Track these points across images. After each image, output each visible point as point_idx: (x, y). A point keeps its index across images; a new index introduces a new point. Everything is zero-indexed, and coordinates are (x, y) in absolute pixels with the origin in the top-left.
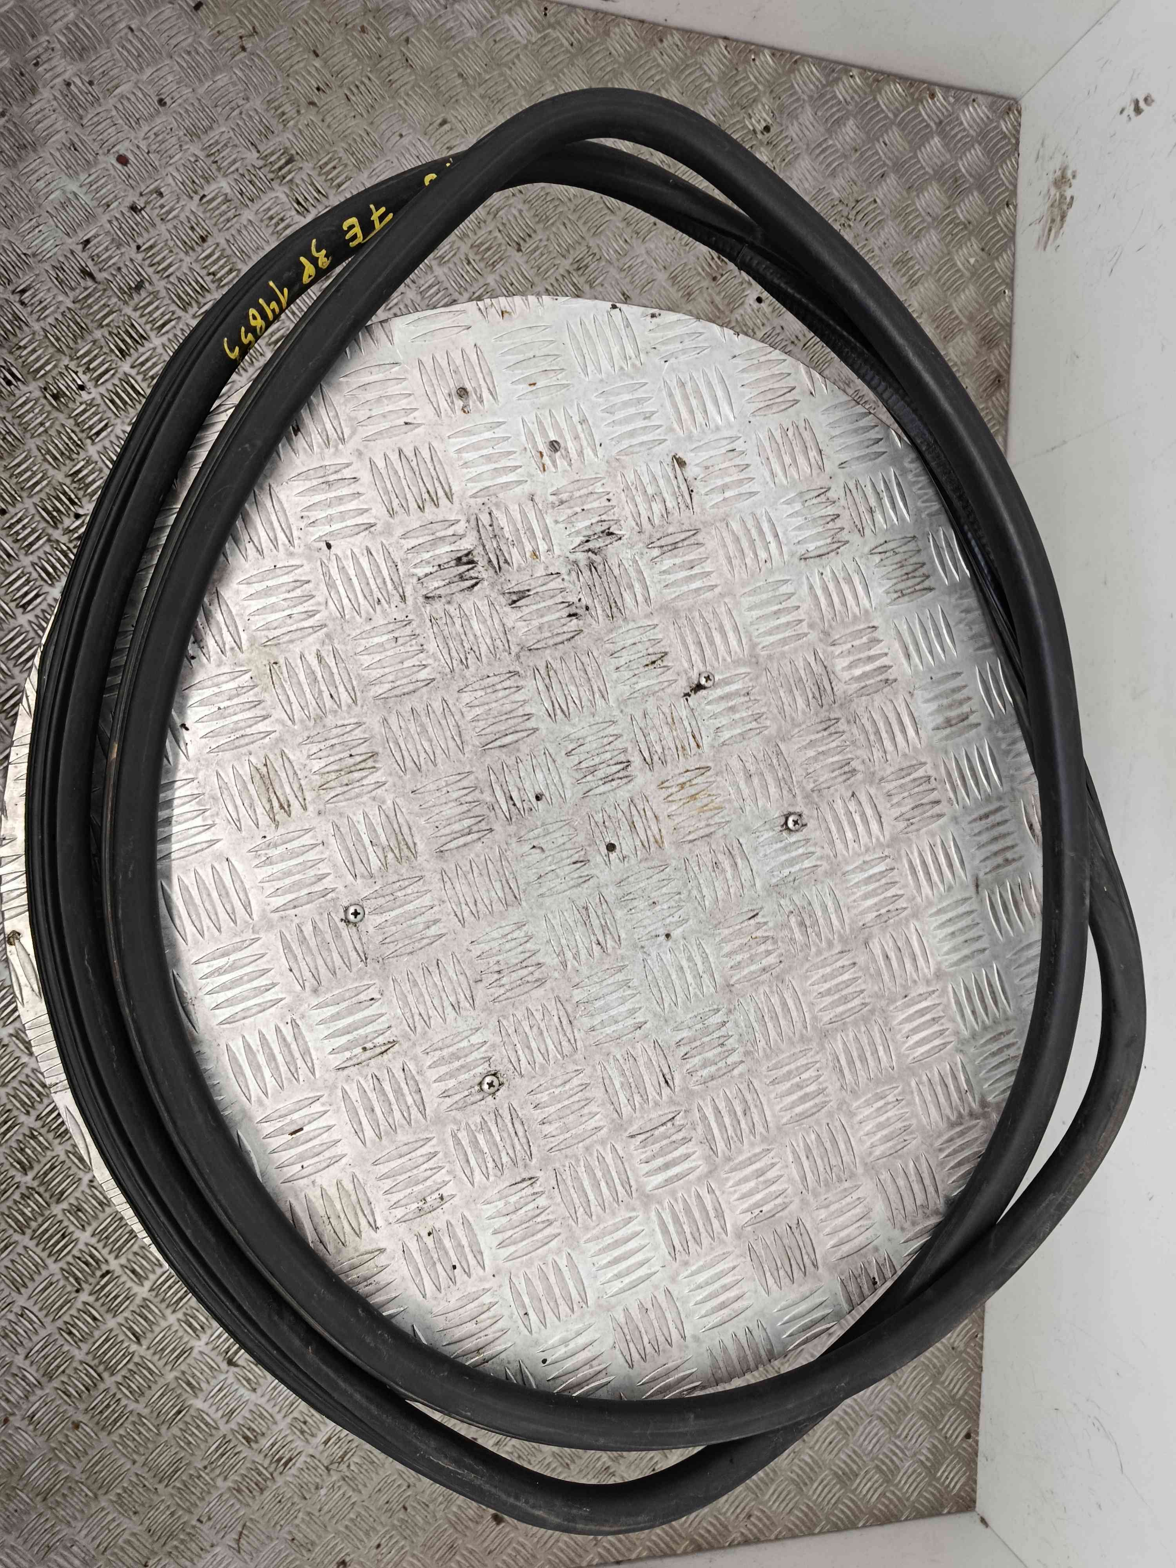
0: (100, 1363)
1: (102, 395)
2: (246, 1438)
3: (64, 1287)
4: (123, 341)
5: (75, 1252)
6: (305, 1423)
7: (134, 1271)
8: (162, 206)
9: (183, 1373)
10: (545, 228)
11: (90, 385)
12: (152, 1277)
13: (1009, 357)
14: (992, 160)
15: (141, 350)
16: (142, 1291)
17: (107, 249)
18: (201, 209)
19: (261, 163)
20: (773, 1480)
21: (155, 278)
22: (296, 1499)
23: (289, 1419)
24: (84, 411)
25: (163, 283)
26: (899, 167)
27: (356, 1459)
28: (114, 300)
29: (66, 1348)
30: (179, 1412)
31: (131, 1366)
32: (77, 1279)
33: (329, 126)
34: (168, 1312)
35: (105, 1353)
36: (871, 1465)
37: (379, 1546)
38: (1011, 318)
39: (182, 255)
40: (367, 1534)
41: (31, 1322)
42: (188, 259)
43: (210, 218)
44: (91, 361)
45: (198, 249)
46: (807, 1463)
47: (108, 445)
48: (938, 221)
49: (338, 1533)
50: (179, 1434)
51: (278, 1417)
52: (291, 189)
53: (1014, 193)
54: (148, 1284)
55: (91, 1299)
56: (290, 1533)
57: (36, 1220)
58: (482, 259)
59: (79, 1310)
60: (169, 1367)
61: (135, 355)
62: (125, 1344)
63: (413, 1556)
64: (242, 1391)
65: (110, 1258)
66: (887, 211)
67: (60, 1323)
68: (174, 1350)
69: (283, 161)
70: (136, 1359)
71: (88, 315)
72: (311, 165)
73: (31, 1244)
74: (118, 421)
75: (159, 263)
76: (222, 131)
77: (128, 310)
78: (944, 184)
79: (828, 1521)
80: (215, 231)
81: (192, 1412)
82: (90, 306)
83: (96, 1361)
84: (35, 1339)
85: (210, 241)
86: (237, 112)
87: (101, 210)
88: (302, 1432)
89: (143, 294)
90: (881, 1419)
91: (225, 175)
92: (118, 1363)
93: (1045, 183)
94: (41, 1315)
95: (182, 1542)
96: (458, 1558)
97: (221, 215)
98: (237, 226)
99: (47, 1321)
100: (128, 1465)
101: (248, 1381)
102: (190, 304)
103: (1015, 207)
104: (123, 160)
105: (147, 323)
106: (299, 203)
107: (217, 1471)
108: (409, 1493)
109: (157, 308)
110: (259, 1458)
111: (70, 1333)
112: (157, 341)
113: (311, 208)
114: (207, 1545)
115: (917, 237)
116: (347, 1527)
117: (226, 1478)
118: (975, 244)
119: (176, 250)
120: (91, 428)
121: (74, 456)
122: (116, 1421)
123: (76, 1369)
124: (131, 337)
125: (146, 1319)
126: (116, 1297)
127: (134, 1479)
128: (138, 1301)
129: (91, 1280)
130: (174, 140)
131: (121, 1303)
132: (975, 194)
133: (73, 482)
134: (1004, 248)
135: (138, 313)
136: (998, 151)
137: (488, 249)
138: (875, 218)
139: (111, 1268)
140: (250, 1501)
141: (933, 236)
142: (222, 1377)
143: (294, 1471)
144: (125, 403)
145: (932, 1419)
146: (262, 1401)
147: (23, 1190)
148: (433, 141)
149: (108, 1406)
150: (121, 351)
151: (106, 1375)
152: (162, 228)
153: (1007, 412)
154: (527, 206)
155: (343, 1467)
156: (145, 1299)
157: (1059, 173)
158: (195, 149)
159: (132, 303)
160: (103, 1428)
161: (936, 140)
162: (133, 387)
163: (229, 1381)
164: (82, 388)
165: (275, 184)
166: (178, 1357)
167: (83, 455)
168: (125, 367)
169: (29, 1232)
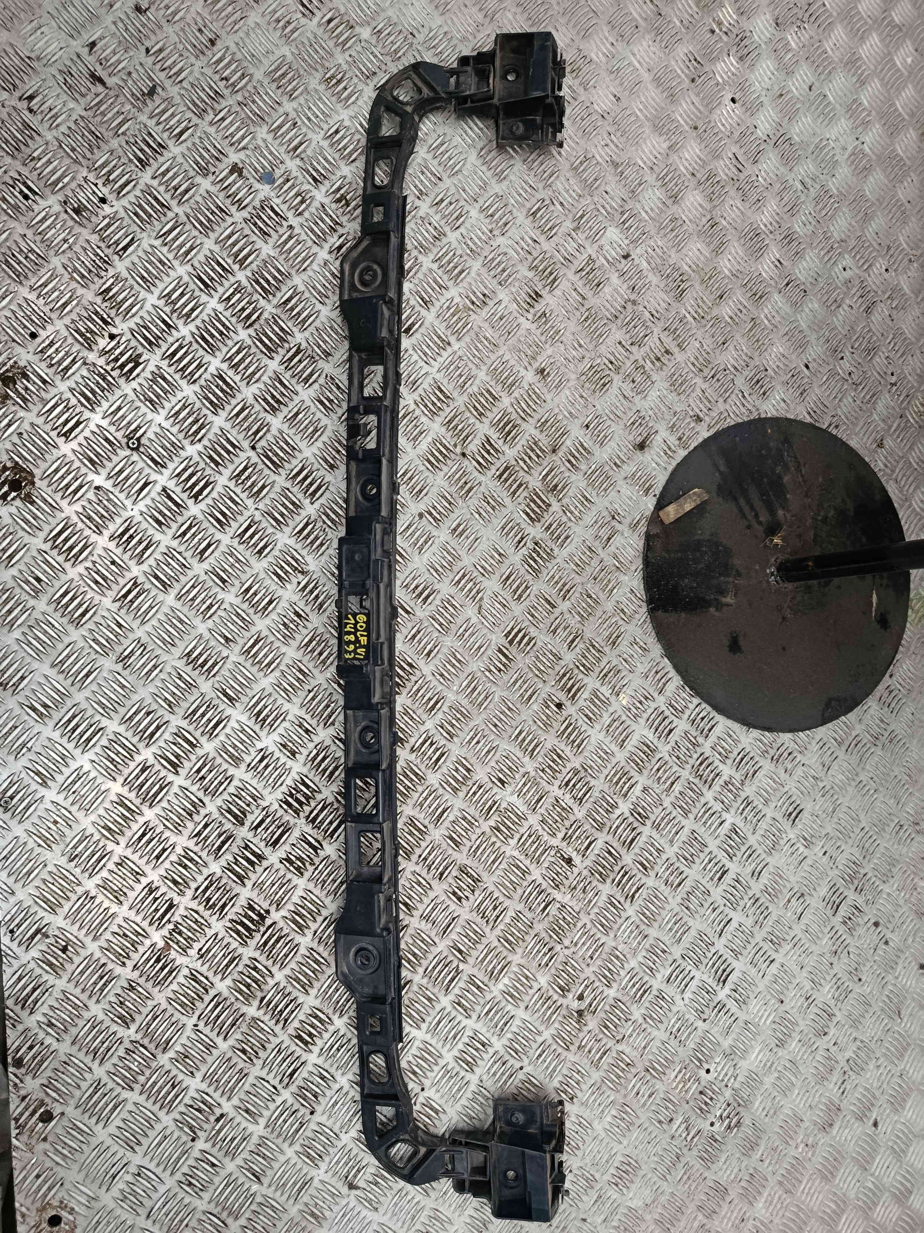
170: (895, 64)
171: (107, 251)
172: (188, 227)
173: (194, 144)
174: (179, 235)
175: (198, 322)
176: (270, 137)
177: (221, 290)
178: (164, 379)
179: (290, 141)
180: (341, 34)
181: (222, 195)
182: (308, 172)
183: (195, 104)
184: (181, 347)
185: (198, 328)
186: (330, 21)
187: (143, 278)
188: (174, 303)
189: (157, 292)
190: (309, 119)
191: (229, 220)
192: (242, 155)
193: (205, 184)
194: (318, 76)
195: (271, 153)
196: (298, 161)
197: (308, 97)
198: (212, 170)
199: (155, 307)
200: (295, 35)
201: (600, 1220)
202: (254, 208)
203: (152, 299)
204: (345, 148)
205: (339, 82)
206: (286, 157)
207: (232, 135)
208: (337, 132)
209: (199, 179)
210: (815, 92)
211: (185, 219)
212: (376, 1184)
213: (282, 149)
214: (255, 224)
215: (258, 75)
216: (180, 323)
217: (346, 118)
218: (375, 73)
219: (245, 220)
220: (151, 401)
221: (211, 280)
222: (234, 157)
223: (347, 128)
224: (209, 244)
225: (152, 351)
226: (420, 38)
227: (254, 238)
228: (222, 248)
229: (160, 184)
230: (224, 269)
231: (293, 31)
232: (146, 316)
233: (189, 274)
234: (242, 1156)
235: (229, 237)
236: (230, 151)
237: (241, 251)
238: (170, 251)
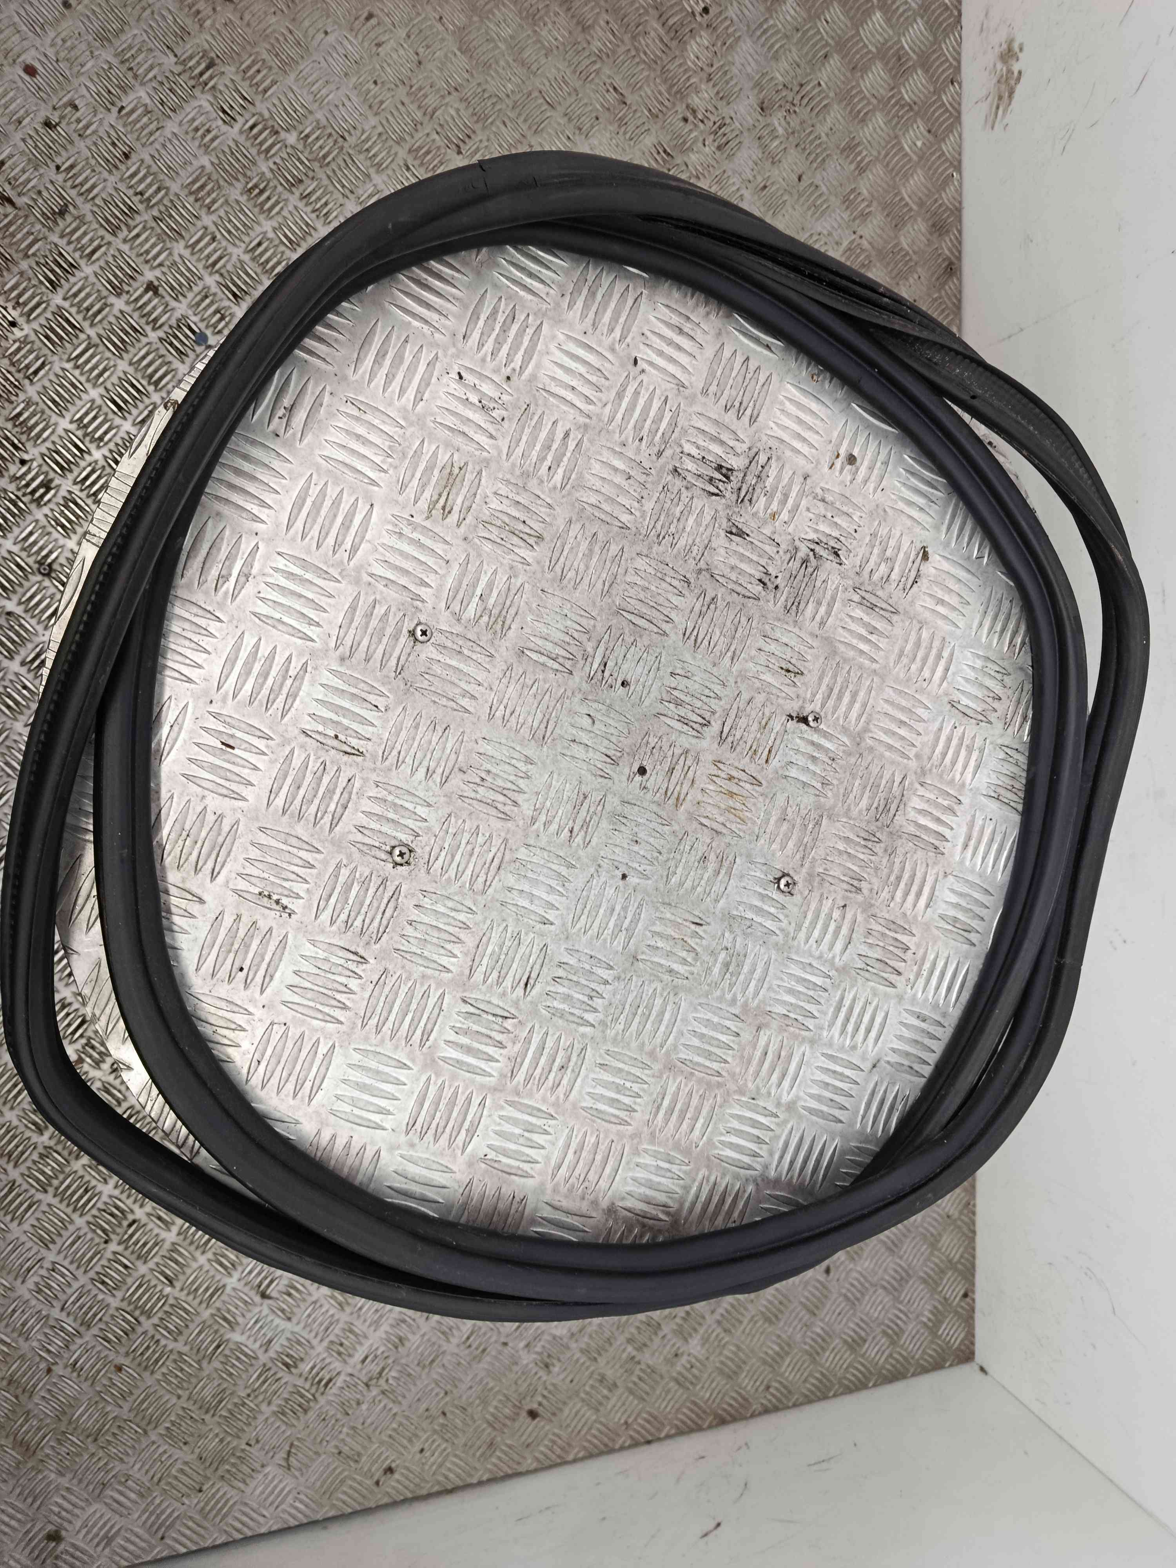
0: (136, 1308)
1: (35, 331)
2: (287, 1365)
3: (92, 1239)
4: (52, 271)
5: (100, 1205)
6: (341, 1345)
7: (160, 1218)
8: (79, 121)
9: (219, 1310)
10: (484, 128)
11: (21, 321)
13: (960, 243)
14: (935, 35)
15: (72, 280)
16: (170, 1236)
17: (24, 171)
18: (121, 122)
19: (178, 69)
20: (787, 1354)
21: (79, 201)
22: (339, 1416)
23: (325, 1343)
24: (19, 349)
25: (88, 206)
26: (842, 46)
27: (393, 1374)
28: (38, 227)
29: (100, 1297)
30: (218, 1347)
31: (166, 1308)
32: (104, 1231)
33: (248, 25)
34: (198, 1254)
35: (139, 1298)
36: (879, 1330)
37: (422, 1451)
38: (960, 203)
39: (105, 174)
40: (410, 1440)
41: (63, 1275)
42: (112, 179)
43: (131, 132)
44: (20, 295)
45: (123, 167)
46: (819, 1335)
47: (48, 384)
48: (883, 103)
49: (382, 1443)
50: (220, 1366)
51: (315, 1342)
52: (215, 97)
53: (958, 69)
54: (175, 1229)
55: (120, 1249)
56: (336, 1447)
57: (57, 1178)
58: (422, 164)
59: (109, 1260)
60: (204, 1305)
61: (66, 286)
62: (159, 1288)
63: (456, 1456)
64: (277, 1321)
65: (136, 1208)
66: (832, 94)
67: (92, 1274)
68: (207, 1289)
69: (203, 66)
70: (171, 1301)
71: (11, 244)
72: (233, 69)
73: (55, 1201)
74: (56, 358)
75: (82, 184)
76: (134, 34)
77: (55, 238)
78: (887, 64)
79: (840, 1383)
80: (137, 146)
81: (231, 1346)
82: (13, 235)
83: (132, 1307)
84: (69, 1291)
85: (134, 158)
86: (148, 11)
87: (12, 127)
88: (339, 1354)
89: (69, 218)
90: (884, 1288)
91: (142, 84)
92: (153, 1307)
93: (991, 57)
94: (72, 1268)
95: (233, 1465)
96: (498, 1453)
97: (143, 128)
98: (161, 140)
99: (79, 1273)
100: (174, 1400)
101: (283, 1311)
102: (119, 228)
103: (960, 84)
104: (30, 71)
105: (75, 250)
106: (224, 112)
107: (261, 1398)
108: (447, 1399)
109: (85, 234)
110: (300, 1382)
111: (103, 1283)
112: (88, 269)
113: (238, 117)
114: (257, 1466)
115: (863, 120)
116: (390, 1436)
117: (269, 1403)
118: (921, 126)
119: (98, 169)
120: (27, 367)
121: (13, 398)
122: (157, 1361)
123: (112, 1316)
124: (60, 266)
125: (176, 1262)
126: (145, 1244)
127: (181, 1412)
128: (167, 1245)
129: (118, 1230)
130: (83, 46)
131: (151, 1250)
132: (919, 72)
133: (15, 426)
134: (950, 129)
135: (65, 240)
136: (941, 24)
137: (428, 152)
138: (820, 102)
139: (137, 1217)
140: (295, 1422)
141: (879, 119)
142: (257, 1310)
143: (334, 1390)
144: (61, 338)
145: (932, 1283)
146: (297, 1329)
147: (40, 1149)
148: (360, 37)
149: (148, 1348)
150: (51, 282)
151: (142, 1319)
152: (81, 145)
153: (960, 301)
154: (464, 105)
155: (382, 1382)
156: (173, 1244)
157: (1005, 46)
158: (107, 55)
159: (57, 230)
160: (146, 1368)
161: (878, 15)
162: (67, 321)
163: (264, 1313)
164: (13, 324)
165: (197, 92)
166: (212, 1295)
167: (22, 397)
168: (57, 299)
169: (51, 1190)
170: (902, 148)
171: (17, 375)
172: (101, 348)
173: (107, 263)
174: (92, 356)
175: (112, 446)
176: (186, 253)
177: (135, 412)
178: (76, 504)
179: (208, 257)
180: (265, 140)
181: (136, 315)
182: (228, 288)
183: (107, 221)
184: (93, 471)
185: (111, 451)
186: (252, 128)
187: (54, 402)
188: (86, 426)
189: (68, 418)
190: (229, 232)
191: (144, 340)
192: (158, 273)
193: (119, 304)
194: (239, 186)
195: (189, 270)
196: (217, 277)
197: (229, 209)
198: (126, 288)
199: (66, 431)
200: (215, 144)
201: (522, 1344)
202: (171, 327)
203: (64, 424)
204: (267, 261)
205: (262, 192)
206: (205, 274)
207: (147, 252)
208: (259, 244)
209: (112, 299)
210: (805, 182)
211: (98, 341)
212: (289, 1295)
213: (200, 266)
214: (171, 344)
215: (175, 187)
216: (92, 447)
217: (270, 230)
218: (301, 181)
219: (161, 339)
220: (63, 527)
221: (125, 402)
222: (150, 275)
223: (271, 240)
224: (123, 366)
225: (63, 476)
226: (352, 140)
227: (170, 358)
228: (136, 370)
229: (72, 305)
230: (138, 391)
231: (213, 140)
232: (57, 440)
233: (102, 396)
234: (155, 1260)
235: (144, 358)
236: (145, 269)
237: (156, 371)
238: (82, 374)
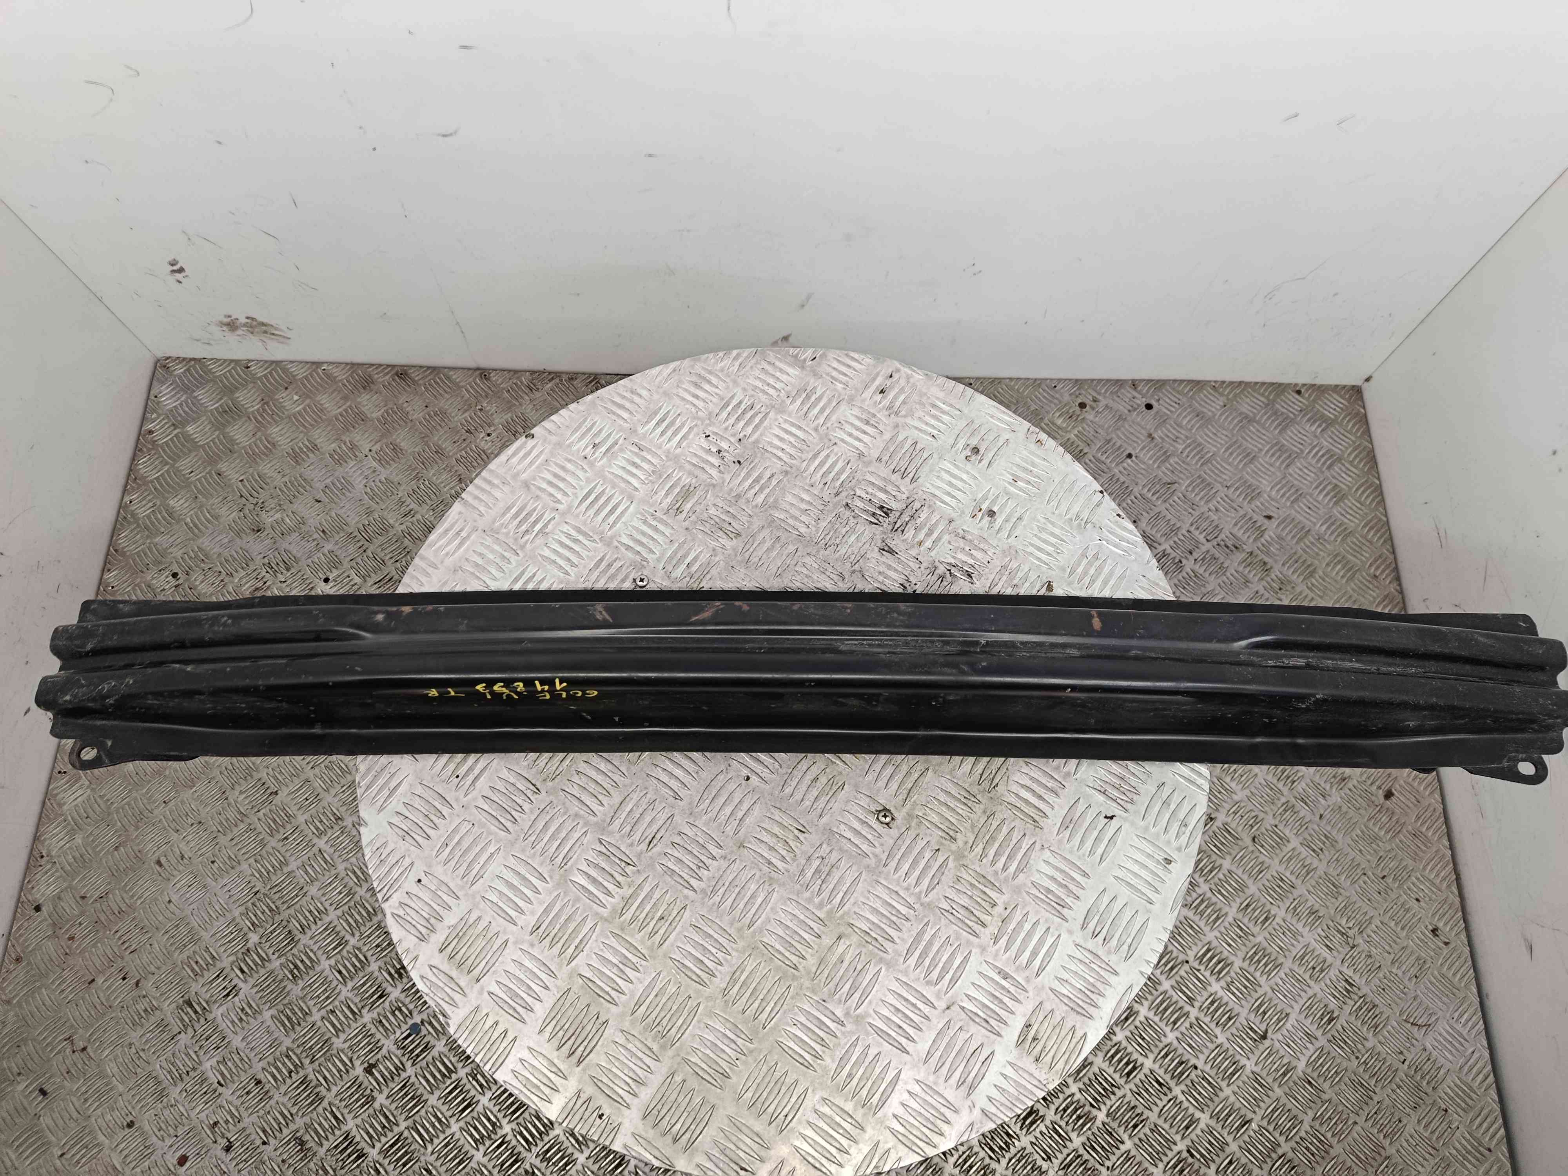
0: (1270, 1157)
2: (1330, 1021)
4: (349, 1156)
6: (1314, 968)
7: (1187, 1128)
8: (227, 1122)
9: (1275, 1080)
10: (257, 770)
12: (1191, 1110)
13: (381, 365)
14: (208, 381)
15: (358, 1138)
16: (1204, 1118)
18: (230, 1085)
19: (190, 1031)
20: (1344, 557)
21: (293, 1127)
22: (1381, 975)
23: (1312, 983)
25: (297, 1119)
26: (212, 460)
27: (1343, 922)
28: (312, 1165)
30: (1310, 1083)
31: (1271, 1128)
33: (158, 968)
34: (1222, 1095)
35: (1261, 1153)
36: (1327, 473)
37: (1417, 900)
38: (347, 364)
39: (272, 1102)
40: (1407, 911)
42: (276, 1097)
43: (239, 1076)
45: (267, 1087)
46: (1328, 528)
47: (444, 1168)
48: (260, 426)
49: (1408, 937)
50: (1328, 1082)
51: (1310, 993)
52: (215, 1002)
53: (237, 362)
54: (1198, 1114)
56: (1410, 979)
58: (283, 827)
60: (1270, 1093)
61: (363, 1144)
62: (1252, 1134)
63: (1424, 869)
64: (1288, 1026)
65: (1176, 1149)
66: (251, 470)
68: (1255, 1089)
69: (189, 1010)
70: (1264, 1123)
72: (194, 984)
74: (422, 1159)
75: (279, 1124)
76: (159, 1068)
77: (322, 1152)
78: (228, 422)
79: (1376, 509)
80: (251, 1072)
81: (1309, 1071)
83: (1268, 1160)
85: (260, 1076)
86: (141, 1054)
88: (1322, 971)
89: (307, 1137)
90: (1288, 466)
91: (200, 1064)
92: (1269, 1140)
93: (232, 338)
95: (1422, 1077)
96: (1424, 830)
97: (237, 1066)
98: (247, 1051)
100: (1358, 1128)
101: (1279, 1020)
102: (317, 1094)
103: (250, 361)
104: (183, 1160)
105: (333, 1134)
106: (228, 995)
107: (1360, 1046)
108: (1370, 873)
109: (320, 1124)
110: (1347, 1009)
112: (350, 1124)
113: (233, 983)
114: (1425, 1055)
115: (274, 445)
116: (1402, 929)
117: (1366, 1039)
118: (281, 395)
119: (268, 1108)
122: (1320, 1141)
124: (346, 1148)
125: (1229, 1115)
126: (1210, 1143)
127: (1370, 1123)
128: (1213, 1123)
129: (1196, 1167)
130: (167, 1112)
131: (1216, 1139)
132: (237, 395)
134: (285, 370)
135: (325, 1142)
136: (201, 376)
137: (274, 821)
138: (256, 481)
139: (1185, 1148)
140: (1384, 1016)
141: (274, 430)
142: (1277, 1044)
143: (1356, 978)
144: (406, 1153)
145: (1286, 423)
146: (1297, 1008)
148: (175, 873)
149: (1307, 1148)
150: (358, 1158)
151: (1280, 1152)
152: (247, 1121)
153: (429, 368)
154: (237, 787)
155: (1351, 933)
156: (1211, 1117)
157: (225, 328)
158: (175, 1093)
159: (315, 1148)
160: (1327, 1152)
161: (189, 429)
162: (392, 1146)
163: (1281, 1038)
165: (210, 1017)
166: (1261, 1085)
168: (373, 1153)
